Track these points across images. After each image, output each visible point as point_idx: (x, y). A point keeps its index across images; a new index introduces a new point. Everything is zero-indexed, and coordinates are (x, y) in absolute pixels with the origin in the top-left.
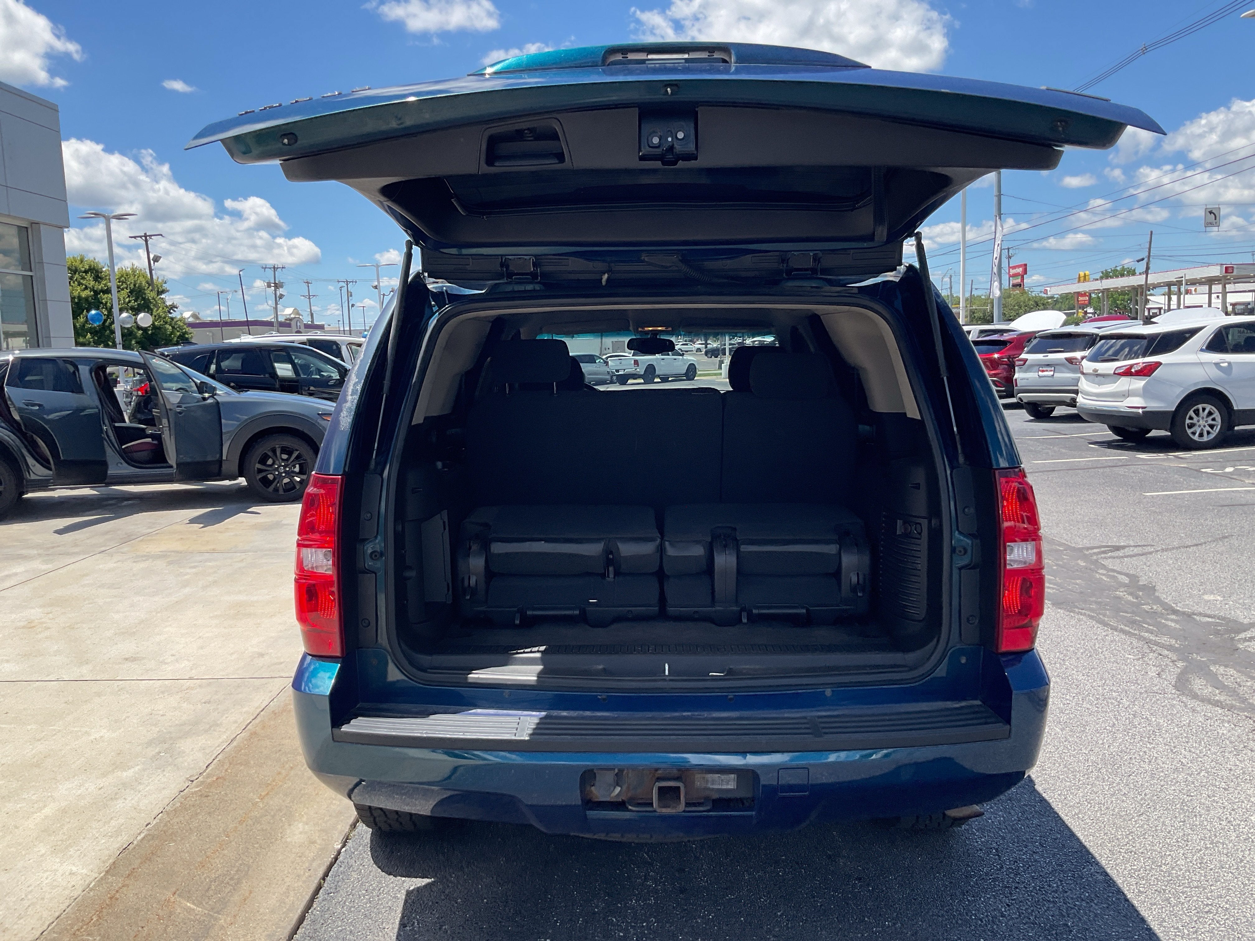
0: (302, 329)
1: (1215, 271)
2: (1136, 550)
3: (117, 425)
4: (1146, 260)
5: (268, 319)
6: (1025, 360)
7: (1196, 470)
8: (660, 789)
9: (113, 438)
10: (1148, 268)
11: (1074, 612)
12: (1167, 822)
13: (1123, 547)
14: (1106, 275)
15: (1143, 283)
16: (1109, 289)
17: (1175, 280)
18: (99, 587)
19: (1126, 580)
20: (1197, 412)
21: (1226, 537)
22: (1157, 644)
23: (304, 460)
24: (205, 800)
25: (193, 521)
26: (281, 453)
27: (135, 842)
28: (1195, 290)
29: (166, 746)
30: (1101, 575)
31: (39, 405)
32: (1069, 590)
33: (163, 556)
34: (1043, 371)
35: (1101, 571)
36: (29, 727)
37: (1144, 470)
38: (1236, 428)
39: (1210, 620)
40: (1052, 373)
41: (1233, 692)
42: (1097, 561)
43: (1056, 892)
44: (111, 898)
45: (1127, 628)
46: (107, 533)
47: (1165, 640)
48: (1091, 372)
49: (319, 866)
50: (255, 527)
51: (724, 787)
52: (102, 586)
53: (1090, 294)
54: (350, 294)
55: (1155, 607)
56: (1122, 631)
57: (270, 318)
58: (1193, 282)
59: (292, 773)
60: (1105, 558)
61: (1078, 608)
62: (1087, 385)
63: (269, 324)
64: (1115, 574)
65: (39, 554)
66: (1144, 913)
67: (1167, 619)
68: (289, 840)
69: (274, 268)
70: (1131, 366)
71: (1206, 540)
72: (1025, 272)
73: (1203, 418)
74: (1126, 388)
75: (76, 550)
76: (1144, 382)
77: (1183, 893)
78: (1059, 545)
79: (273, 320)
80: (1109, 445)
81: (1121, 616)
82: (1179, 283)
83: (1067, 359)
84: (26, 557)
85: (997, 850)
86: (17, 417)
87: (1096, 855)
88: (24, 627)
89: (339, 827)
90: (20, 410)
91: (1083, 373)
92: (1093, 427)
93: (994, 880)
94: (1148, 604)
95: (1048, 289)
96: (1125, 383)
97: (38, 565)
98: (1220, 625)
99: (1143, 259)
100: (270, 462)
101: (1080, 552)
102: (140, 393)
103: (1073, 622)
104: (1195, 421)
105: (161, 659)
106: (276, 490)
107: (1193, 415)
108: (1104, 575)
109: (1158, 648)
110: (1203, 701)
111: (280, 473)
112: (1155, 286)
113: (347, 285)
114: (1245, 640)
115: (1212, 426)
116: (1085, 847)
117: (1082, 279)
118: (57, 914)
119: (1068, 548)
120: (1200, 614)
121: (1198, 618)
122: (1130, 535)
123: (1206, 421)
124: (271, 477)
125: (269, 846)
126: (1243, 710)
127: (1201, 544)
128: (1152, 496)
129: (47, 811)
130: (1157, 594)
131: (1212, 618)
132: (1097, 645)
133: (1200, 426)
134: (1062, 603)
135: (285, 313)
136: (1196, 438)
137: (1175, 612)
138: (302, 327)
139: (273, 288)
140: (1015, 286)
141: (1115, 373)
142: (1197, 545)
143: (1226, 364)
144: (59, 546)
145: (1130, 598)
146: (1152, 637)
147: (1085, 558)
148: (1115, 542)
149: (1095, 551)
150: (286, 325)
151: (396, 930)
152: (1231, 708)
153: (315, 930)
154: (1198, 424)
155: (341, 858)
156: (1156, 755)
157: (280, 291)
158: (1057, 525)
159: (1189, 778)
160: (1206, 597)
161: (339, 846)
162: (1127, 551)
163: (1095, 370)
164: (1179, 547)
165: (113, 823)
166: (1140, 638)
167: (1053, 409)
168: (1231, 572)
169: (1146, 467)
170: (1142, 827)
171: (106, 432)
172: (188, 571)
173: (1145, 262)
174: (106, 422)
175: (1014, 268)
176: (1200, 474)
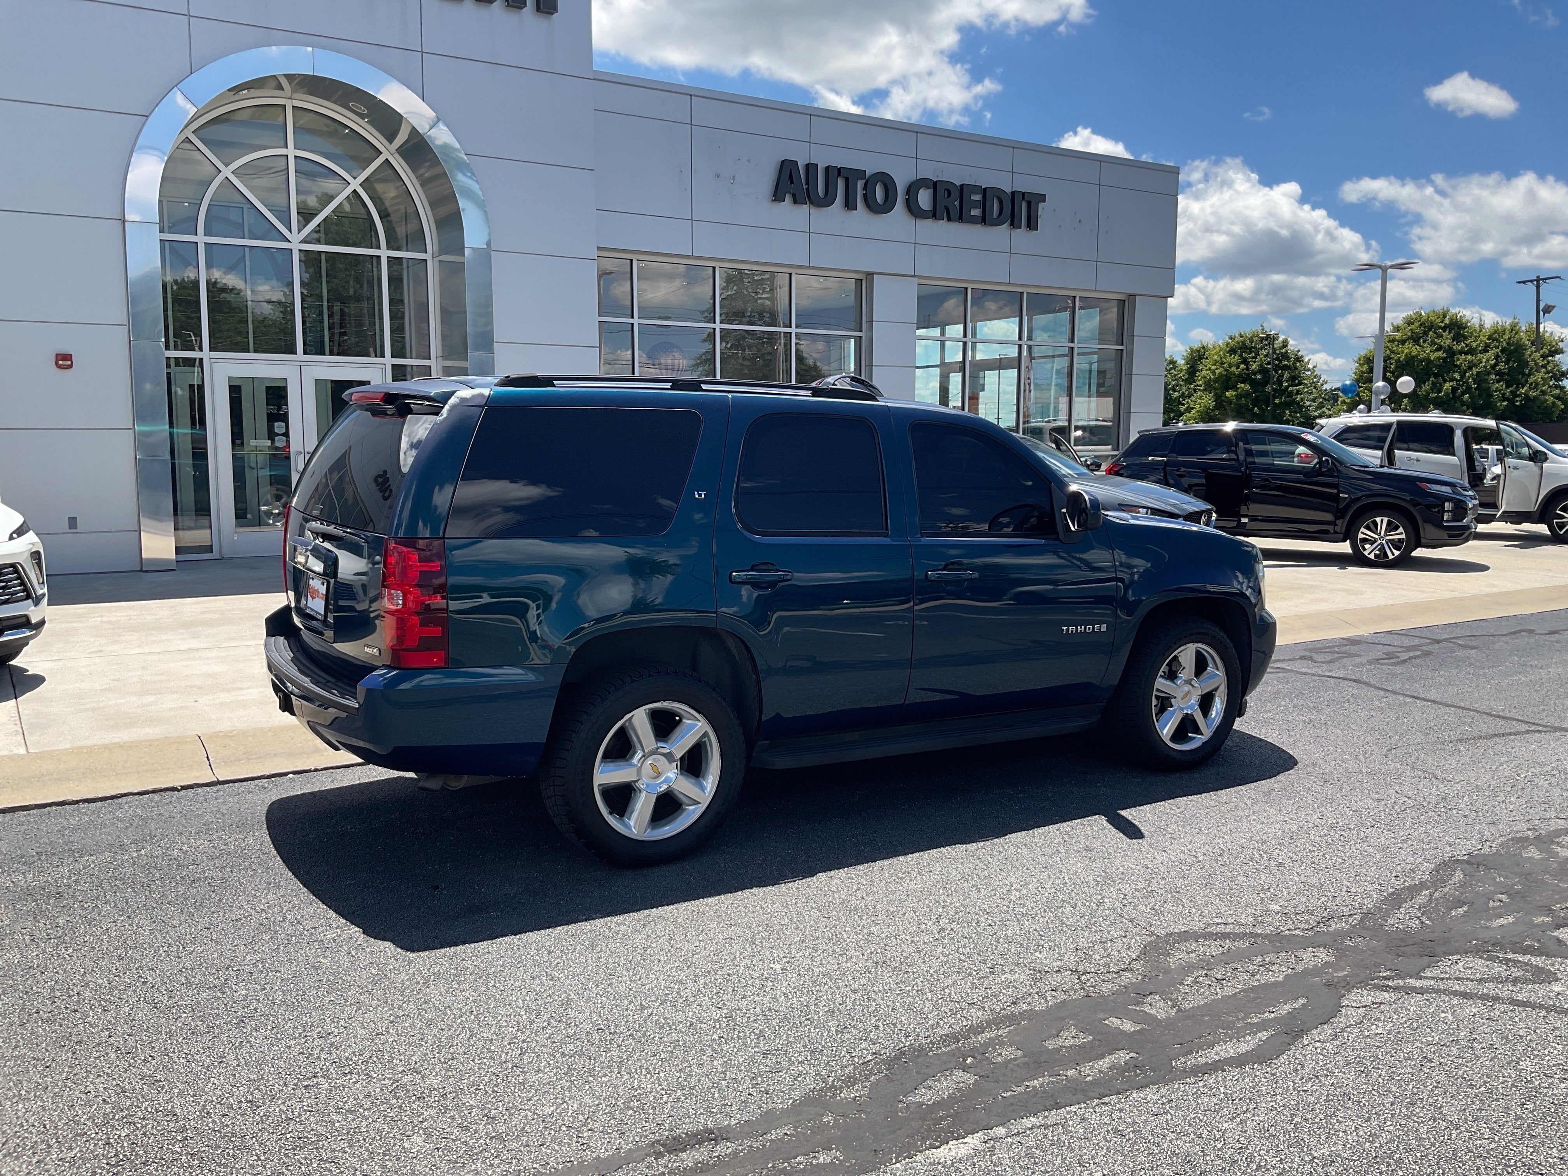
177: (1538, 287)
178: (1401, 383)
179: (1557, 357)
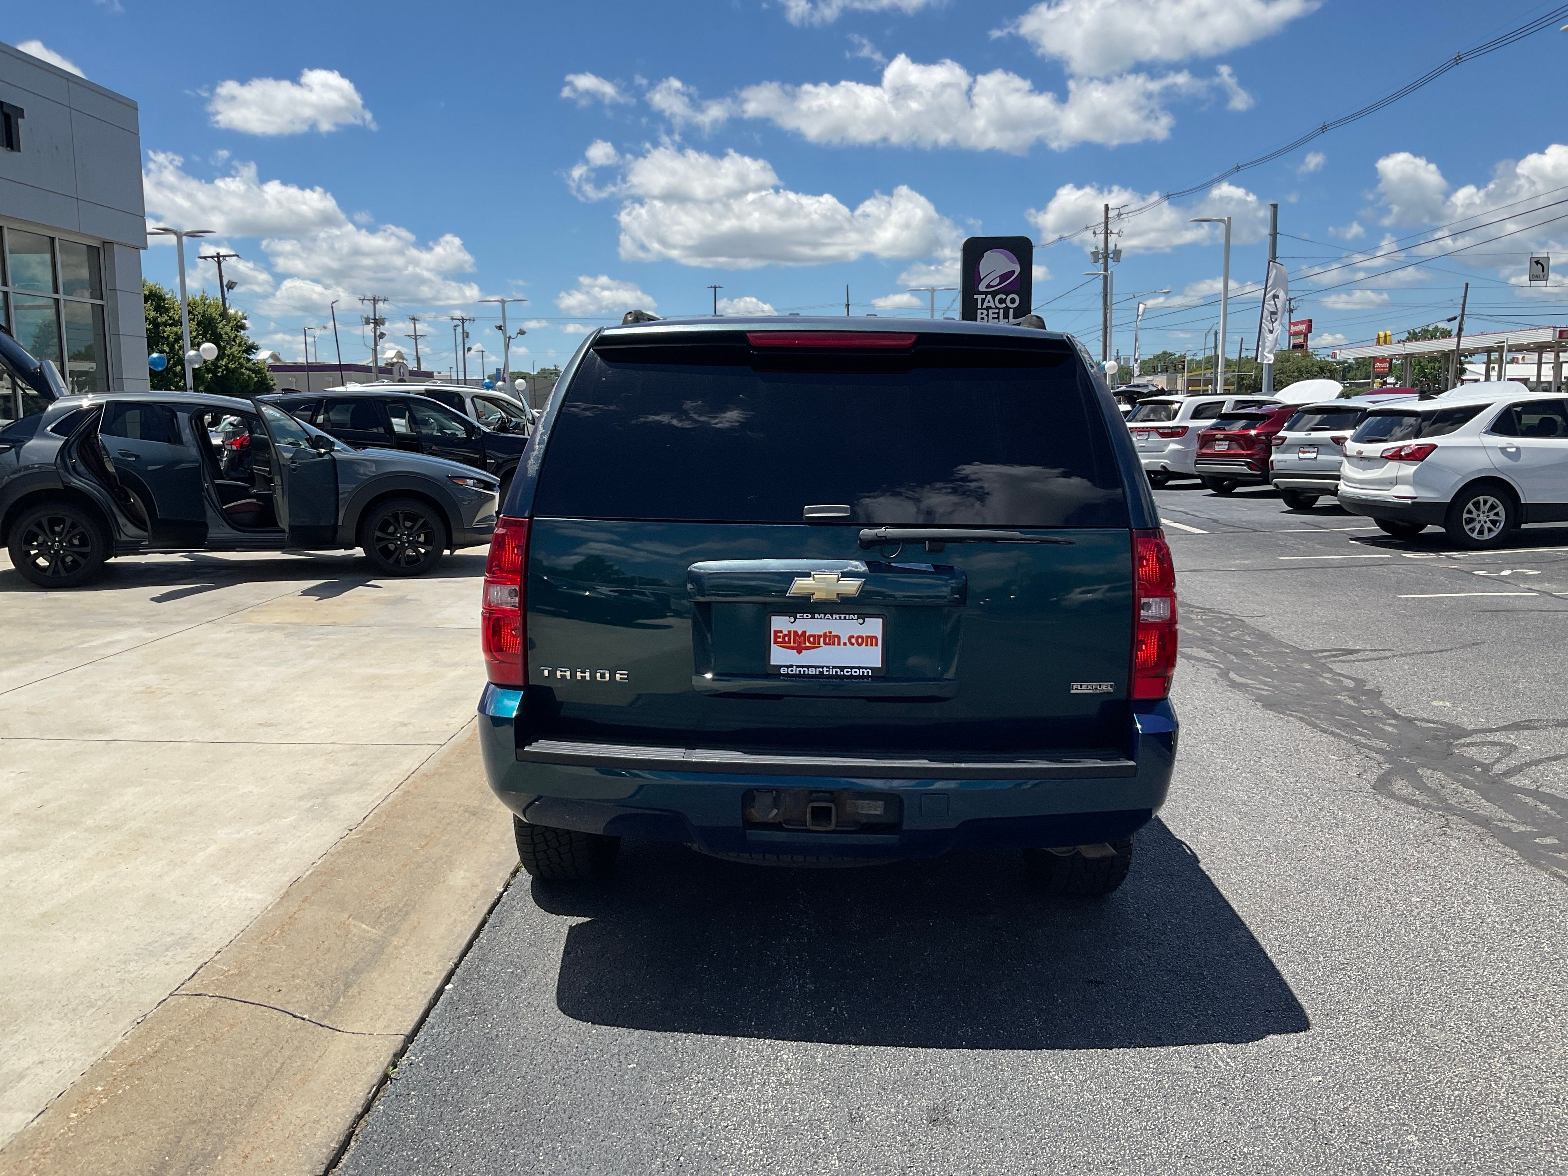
0: (407, 377)
1: (1547, 336)
2: (1375, 655)
3: (217, 482)
4: (1459, 319)
5: (364, 363)
6: (1284, 439)
7: (1467, 572)
8: (814, 809)
9: (214, 496)
10: (1460, 329)
11: (1284, 714)
12: (1326, 899)
13: (1358, 651)
14: (1413, 337)
15: (1454, 348)
16: (1413, 354)
17: (1496, 345)
18: (215, 656)
19: (1351, 684)
20: (1477, 505)
21: (1478, 644)
22: (1366, 746)
23: (429, 528)
24: (367, 845)
25: (306, 593)
26: (404, 521)
27: (304, 877)
28: (1523, 358)
29: (320, 801)
30: (1326, 680)
31: (136, 456)
32: (1287, 693)
33: (280, 627)
34: (1304, 452)
35: (1325, 675)
36: (174, 782)
37: (1407, 570)
38: (1523, 526)
39: (1432, 725)
40: (1314, 455)
41: (1433, 793)
42: (1324, 664)
43: (1198, 948)
44: (290, 918)
45: (1339, 731)
46: (211, 602)
47: (1378, 743)
48: (1355, 454)
49: (484, 904)
50: (377, 601)
51: (873, 813)
52: (218, 655)
53: (1391, 360)
54: (466, 335)
55: (1375, 712)
56: (1332, 733)
57: (367, 361)
58: (1520, 349)
59: (449, 828)
60: (1334, 662)
61: (1289, 710)
62: (1350, 470)
63: (366, 369)
64: (1341, 678)
65: (139, 622)
66: (1280, 967)
67: (1384, 724)
68: (451, 883)
69: (374, 300)
70: (1401, 448)
71: (1454, 646)
72: (1309, 329)
73: (1484, 512)
74: (1392, 474)
75: (181, 619)
76: (1415, 468)
77: (1322, 954)
78: (1286, 648)
79: (371, 365)
80: (1374, 541)
81: (1336, 720)
82: (1500, 349)
83: (1332, 438)
84: (125, 624)
85: (1148, 915)
86: (111, 469)
87: (1247, 922)
88: (142, 692)
89: (501, 874)
90: (115, 461)
91: (1346, 456)
92: (1359, 520)
93: (1140, 937)
94: (1370, 709)
95: (1337, 352)
96: (1392, 469)
97: (140, 632)
98: (1441, 730)
99: (1455, 318)
100: (391, 529)
101: (1308, 655)
102: (234, 448)
103: (1280, 723)
104: (1474, 515)
105: (298, 726)
106: (398, 561)
107: (1473, 509)
108: (1327, 678)
109: (1367, 750)
110: (1398, 800)
111: (403, 543)
112: (1472, 352)
113: (463, 323)
114: (1464, 745)
115: (1494, 522)
116: (1237, 916)
117: (1382, 340)
118: (241, 929)
119: (1296, 650)
120: (1423, 720)
121: (1418, 723)
122: (1368, 639)
123: (1488, 516)
124: (392, 547)
125: (432, 887)
126: (1438, 809)
127: (1446, 650)
128: (1407, 599)
129: (210, 850)
130: (1381, 699)
131: (1435, 723)
132: (1301, 745)
133: (1479, 522)
134: (1274, 705)
135: (385, 356)
136: (1475, 535)
137: (1396, 716)
138: (407, 374)
139: (372, 325)
140: (1296, 347)
141: (1381, 457)
142: (1441, 651)
143: (1514, 450)
144: (158, 615)
145: (1351, 702)
146: (1363, 740)
147: (1312, 661)
148: (1351, 645)
149: (1325, 654)
150: (387, 371)
151: (561, 956)
152: (1426, 807)
153: (484, 954)
154: (1478, 519)
155: (503, 900)
156: (1332, 844)
157: (381, 329)
158: (1289, 627)
159: (1360, 864)
160: (1435, 703)
161: (502, 890)
162: (1360, 655)
163: (1360, 453)
164: (1421, 653)
165: (279, 861)
166: (1350, 740)
167: (1316, 499)
168: (1470, 679)
169: (1409, 567)
170: (1299, 902)
171: (207, 489)
172: (311, 643)
173: (1457, 322)
174: (208, 478)
175: (1296, 324)
176: (1470, 576)
177: (219, 263)
178: (204, 350)
179: (243, 332)
